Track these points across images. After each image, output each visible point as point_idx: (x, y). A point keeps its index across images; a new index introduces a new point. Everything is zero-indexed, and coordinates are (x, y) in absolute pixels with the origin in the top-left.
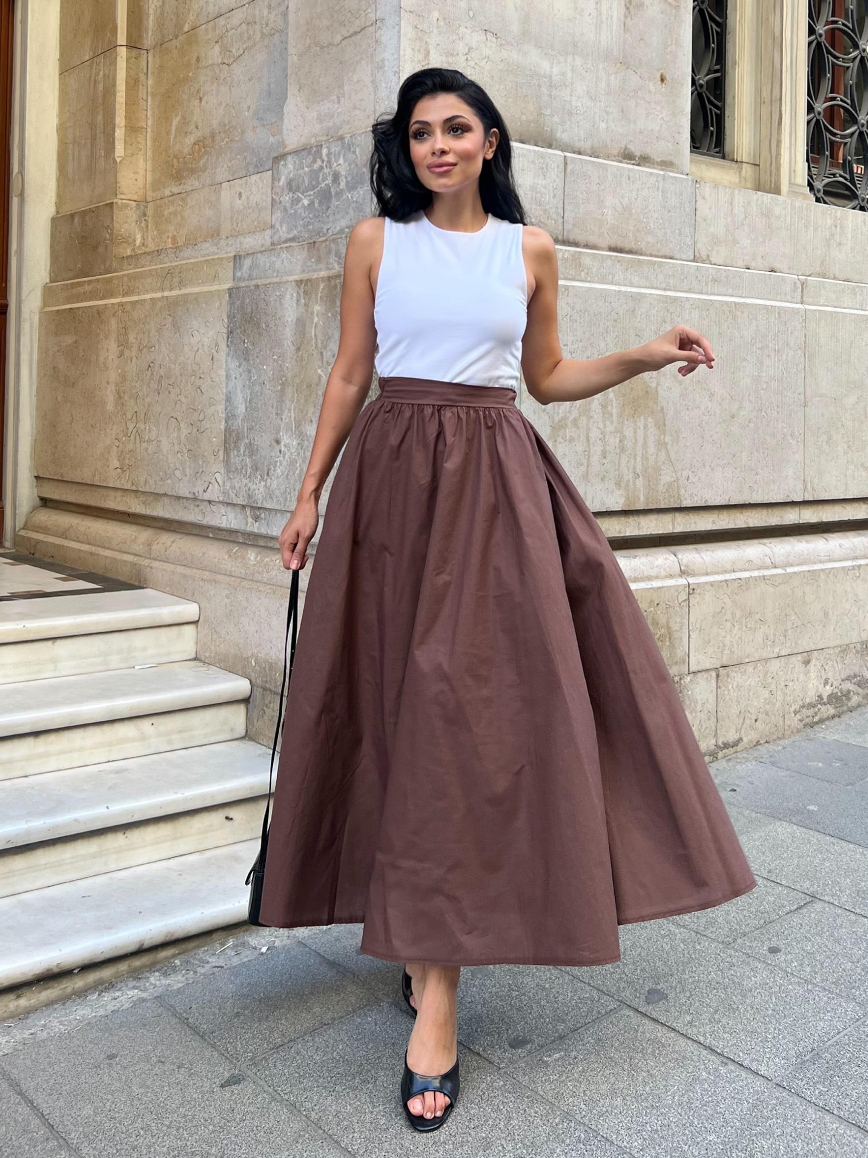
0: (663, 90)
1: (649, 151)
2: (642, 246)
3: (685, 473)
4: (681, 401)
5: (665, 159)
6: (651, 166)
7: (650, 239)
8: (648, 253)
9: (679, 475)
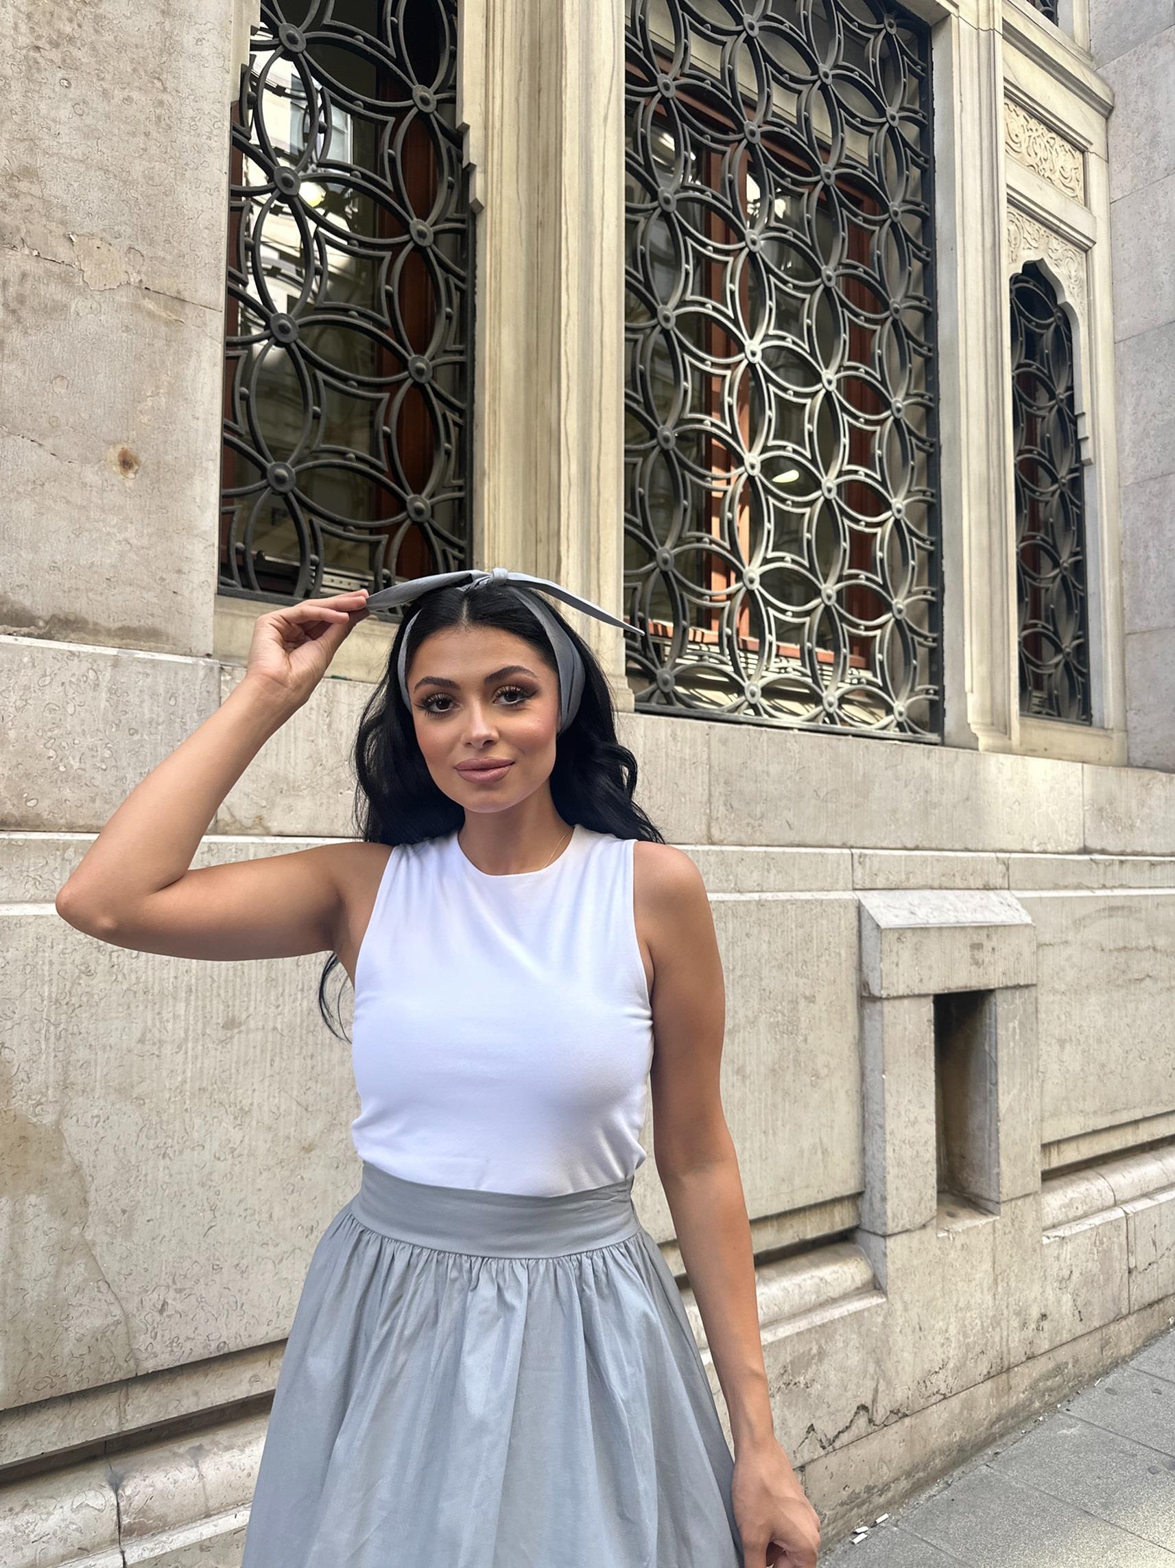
0: (129, 484)
1: (80, 606)
2: (44, 807)
3: (154, 1298)
4: (143, 1140)
5: (134, 624)
6: (91, 638)
7: (67, 793)
8: (62, 822)
9: (131, 1307)
